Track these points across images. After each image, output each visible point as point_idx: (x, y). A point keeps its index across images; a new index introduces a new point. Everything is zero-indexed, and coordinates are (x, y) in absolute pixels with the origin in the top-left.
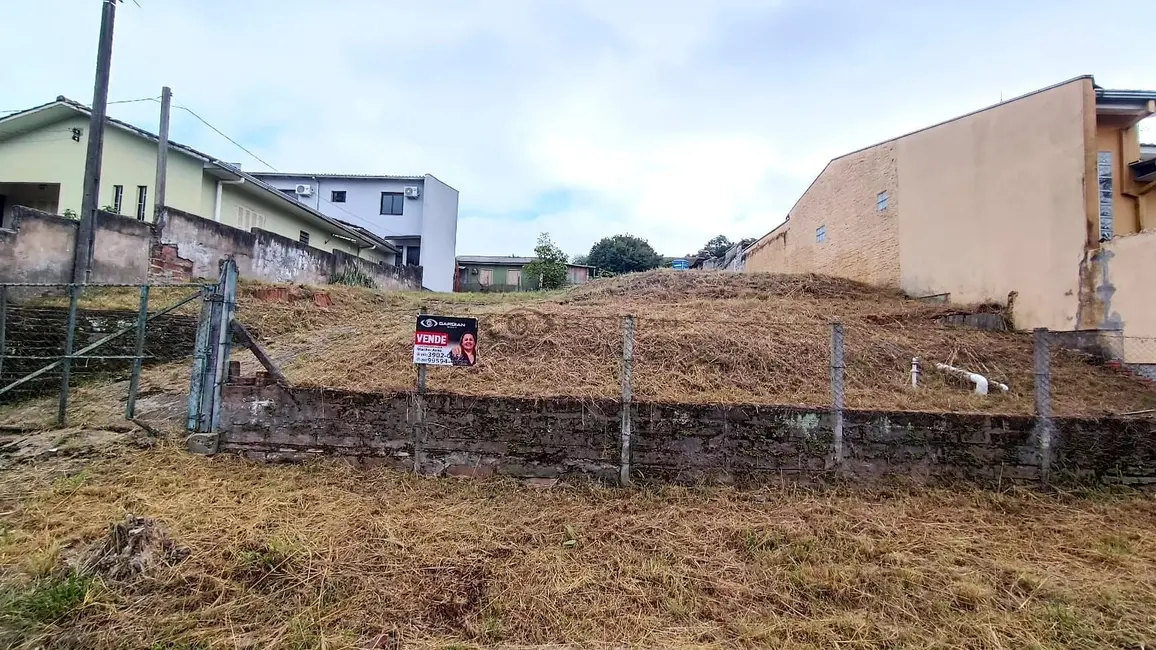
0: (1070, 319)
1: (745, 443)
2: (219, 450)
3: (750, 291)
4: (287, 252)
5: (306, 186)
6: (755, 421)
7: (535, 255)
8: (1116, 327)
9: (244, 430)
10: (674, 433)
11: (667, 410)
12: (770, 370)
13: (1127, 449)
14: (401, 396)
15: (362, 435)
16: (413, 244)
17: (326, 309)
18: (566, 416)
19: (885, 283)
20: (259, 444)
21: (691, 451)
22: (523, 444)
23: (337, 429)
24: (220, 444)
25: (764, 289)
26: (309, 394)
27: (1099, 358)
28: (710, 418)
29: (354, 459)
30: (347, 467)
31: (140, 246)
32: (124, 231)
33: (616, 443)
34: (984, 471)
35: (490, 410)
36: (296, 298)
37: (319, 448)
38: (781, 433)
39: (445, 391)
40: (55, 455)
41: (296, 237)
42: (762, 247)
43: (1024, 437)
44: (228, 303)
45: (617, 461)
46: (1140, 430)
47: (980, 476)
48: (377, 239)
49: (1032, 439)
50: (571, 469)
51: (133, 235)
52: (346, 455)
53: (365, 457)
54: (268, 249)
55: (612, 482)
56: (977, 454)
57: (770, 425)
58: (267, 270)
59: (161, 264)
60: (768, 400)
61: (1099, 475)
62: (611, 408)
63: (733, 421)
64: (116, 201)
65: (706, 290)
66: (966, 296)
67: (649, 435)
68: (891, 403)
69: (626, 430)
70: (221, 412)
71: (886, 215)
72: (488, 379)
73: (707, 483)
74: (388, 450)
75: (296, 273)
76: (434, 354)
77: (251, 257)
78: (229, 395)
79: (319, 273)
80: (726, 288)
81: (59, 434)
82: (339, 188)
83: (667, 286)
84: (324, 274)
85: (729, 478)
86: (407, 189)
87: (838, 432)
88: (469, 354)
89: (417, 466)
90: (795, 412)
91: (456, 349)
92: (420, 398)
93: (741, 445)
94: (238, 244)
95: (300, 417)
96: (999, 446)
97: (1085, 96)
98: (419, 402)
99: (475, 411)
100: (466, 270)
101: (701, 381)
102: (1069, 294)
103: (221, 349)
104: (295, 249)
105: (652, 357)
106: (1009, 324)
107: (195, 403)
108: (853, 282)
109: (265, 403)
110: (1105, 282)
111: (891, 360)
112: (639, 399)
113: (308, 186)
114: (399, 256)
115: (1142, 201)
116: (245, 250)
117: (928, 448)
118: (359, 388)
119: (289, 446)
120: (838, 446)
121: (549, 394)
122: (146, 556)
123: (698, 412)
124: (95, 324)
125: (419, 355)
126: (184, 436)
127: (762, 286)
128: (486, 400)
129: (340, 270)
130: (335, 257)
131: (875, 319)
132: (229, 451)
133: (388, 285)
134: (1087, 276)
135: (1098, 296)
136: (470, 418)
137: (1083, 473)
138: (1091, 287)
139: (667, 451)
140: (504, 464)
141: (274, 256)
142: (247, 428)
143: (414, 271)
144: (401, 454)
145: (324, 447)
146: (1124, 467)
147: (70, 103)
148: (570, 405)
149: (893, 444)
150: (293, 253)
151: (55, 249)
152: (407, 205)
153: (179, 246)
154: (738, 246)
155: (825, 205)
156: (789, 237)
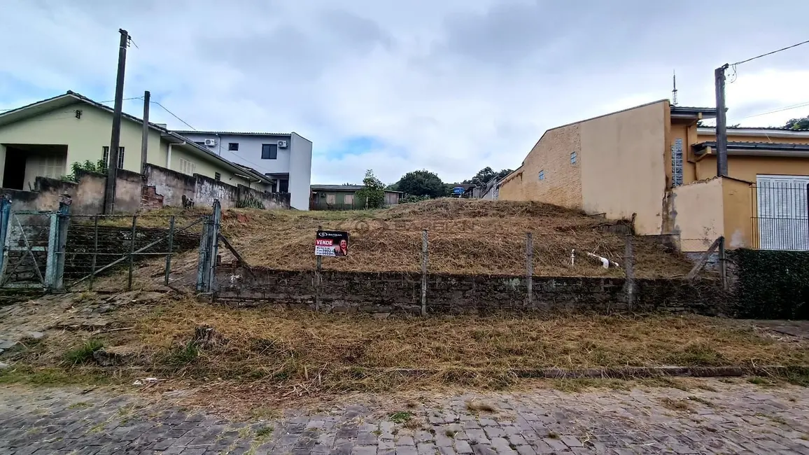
0: (659, 228)
1: (484, 293)
2: (213, 301)
3: (495, 212)
4: (212, 187)
5: (211, 140)
6: (488, 282)
7: (363, 184)
8: (678, 233)
9: (226, 291)
10: (448, 289)
11: (445, 277)
12: (499, 257)
13: (670, 293)
14: (309, 272)
15: (289, 293)
16: (283, 179)
17: (246, 224)
18: (393, 281)
19: (575, 206)
20: (235, 298)
21: (457, 298)
22: (372, 296)
23: (275, 290)
24: (215, 297)
25: (502, 211)
26: (261, 272)
27: (671, 250)
28: (466, 281)
29: (285, 305)
30: (281, 309)
31: (137, 188)
33: (419, 294)
34: (601, 305)
35: (355, 278)
36: (227, 218)
37: (266, 299)
38: (501, 288)
39: (331, 269)
40: (135, 303)
41: (213, 177)
42: (509, 181)
43: (620, 289)
44: (217, 224)
45: (419, 303)
46: (676, 284)
47: (598, 308)
48: (261, 175)
49: (624, 290)
50: (396, 308)
51: (133, 181)
52: (279, 303)
53: (290, 303)
54: (203, 186)
55: (418, 314)
56: (598, 297)
57: (496, 284)
58: (202, 200)
59: (147, 198)
60: (497, 272)
61: (656, 307)
62: (417, 276)
63: (478, 282)
64: (104, 156)
65: (470, 211)
66: (613, 216)
67: (436, 290)
68: (559, 272)
69: (424, 288)
70: (213, 282)
71: (576, 166)
72: (351, 263)
73: (465, 314)
74: (302, 300)
76: (325, 249)
77: (194, 192)
78: (218, 273)
79: (230, 200)
80: (481, 210)
81: (132, 293)
82: (234, 141)
83: (447, 209)
84: (233, 201)
85: (476, 311)
86: (280, 142)
87: (530, 287)
88: (344, 250)
89: (317, 308)
90: (508, 278)
91: (337, 247)
92: (319, 273)
93: (481, 294)
94: (188, 184)
95: (256, 283)
96: (608, 293)
97: (665, 111)
98: (317, 274)
99: (347, 279)
100: (318, 194)
101: (462, 263)
102: (658, 215)
103: (214, 248)
104: (216, 185)
105: (438, 250)
106: (633, 231)
107: (200, 277)
108: (555, 206)
109: (237, 277)
110: (673, 209)
111: (564, 251)
112: (430, 272)
113: (213, 140)
114: (274, 186)
115: (698, 165)
116: (190, 187)
117: (574, 295)
118: (286, 268)
119: (251, 299)
120: (530, 295)
121: (385, 270)
122: (213, 340)
123: (460, 278)
124: (125, 235)
125: (318, 251)
126: (195, 294)
127: (503, 209)
128: (353, 274)
129: (243, 198)
130: (239, 190)
131: (560, 228)
132: (219, 302)
133: (271, 206)
134: (666, 206)
135: (670, 216)
136: (345, 282)
137: (648, 306)
138: (667, 211)
139: (445, 298)
140: (362, 306)
141: (206, 191)
142: (228, 289)
143: (285, 197)
144: (309, 302)
145: (269, 299)
146: (668, 302)
147: (75, 95)
148: (397, 275)
149: (556, 293)
151: (96, 192)
152: (280, 153)
153: (156, 187)
154: (494, 180)
155: (543, 158)
156: (524, 176)
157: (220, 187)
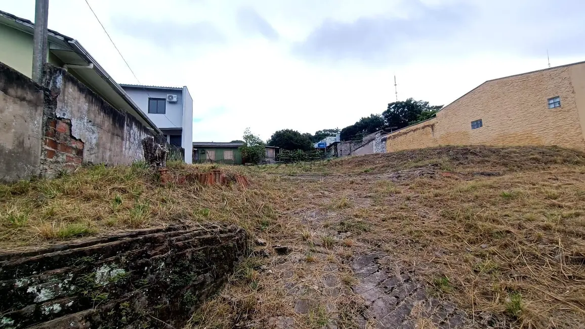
4: (140, 135)
16: (175, 134)
31: (33, 118)
32: (12, 91)
36: (227, 181)
51: (23, 99)
77: (122, 138)
94: (115, 126)
100: (200, 149)
104: (144, 133)
124: (43, 296)
152: (168, 107)
153: (73, 122)
154: (376, 134)
155: (481, 107)
156: (437, 127)
157: (146, 135)
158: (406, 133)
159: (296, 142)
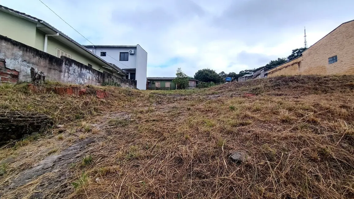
4: (81, 70)
7: (176, 76)
16: (132, 72)
36: (84, 94)
41: (85, 64)
48: (120, 69)
54: (71, 68)
58: (70, 79)
75: (86, 81)
77: (61, 71)
79: (97, 81)
82: (104, 51)
84: (99, 82)
86: (130, 51)
94: (52, 64)
100: (151, 82)
104: (85, 69)
113: (91, 50)
114: (127, 77)
116: (56, 67)
129: (107, 80)
130: (104, 74)
141: (74, 72)
143: (134, 82)
150: (84, 71)
152: (130, 57)
153: (7, 61)
154: (261, 71)
155: (337, 46)
156: (303, 63)
157: (88, 71)
158: (280, 69)
159: (211, 77)
